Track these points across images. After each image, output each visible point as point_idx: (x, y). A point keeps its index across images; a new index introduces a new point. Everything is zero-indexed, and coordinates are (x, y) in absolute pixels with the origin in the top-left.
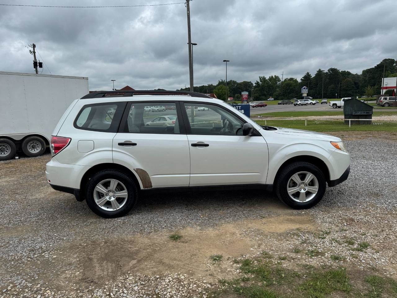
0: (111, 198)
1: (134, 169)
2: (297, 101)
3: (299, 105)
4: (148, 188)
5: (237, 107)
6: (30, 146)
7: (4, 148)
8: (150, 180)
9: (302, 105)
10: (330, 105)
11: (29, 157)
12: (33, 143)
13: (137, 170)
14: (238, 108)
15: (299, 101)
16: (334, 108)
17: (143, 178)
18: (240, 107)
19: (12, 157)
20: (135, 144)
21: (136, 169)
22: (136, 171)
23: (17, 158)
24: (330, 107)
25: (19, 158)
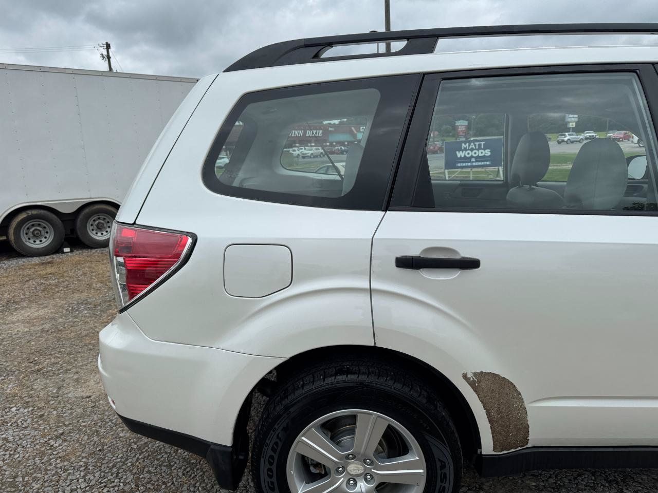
0: (355, 483)
1: (465, 376)
2: (564, 135)
3: (567, 142)
4: (513, 450)
5: (477, 143)
6: (92, 225)
7: (41, 229)
8: (526, 418)
9: (572, 142)
10: (633, 142)
11: (92, 248)
12: (99, 218)
13: (480, 381)
14: (480, 145)
15: (567, 135)
16: (640, 146)
17: (499, 412)
18: (482, 143)
19: (56, 249)
20: (472, 264)
21: (475, 374)
22: (472, 384)
23: (67, 250)
24: (633, 145)
25: (71, 251)
